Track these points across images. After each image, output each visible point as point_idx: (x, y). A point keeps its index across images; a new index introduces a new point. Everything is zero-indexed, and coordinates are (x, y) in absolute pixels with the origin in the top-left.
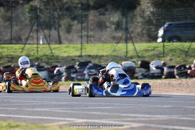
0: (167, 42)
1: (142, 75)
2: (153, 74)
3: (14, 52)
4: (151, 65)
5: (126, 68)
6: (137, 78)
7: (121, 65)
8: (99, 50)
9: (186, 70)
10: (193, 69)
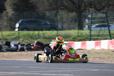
0: (21, 31)
2: (12, 49)
4: (11, 44)
6: (3, 51)
9: (31, 47)
10: (35, 46)
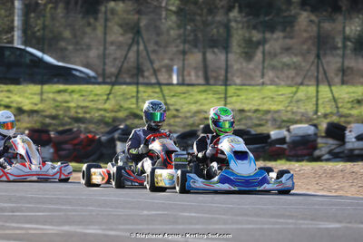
1: (330, 152)
2: (352, 150)
3: (92, 101)
4: (347, 133)
5: (298, 138)
7: (289, 131)
8: (264, 98)
